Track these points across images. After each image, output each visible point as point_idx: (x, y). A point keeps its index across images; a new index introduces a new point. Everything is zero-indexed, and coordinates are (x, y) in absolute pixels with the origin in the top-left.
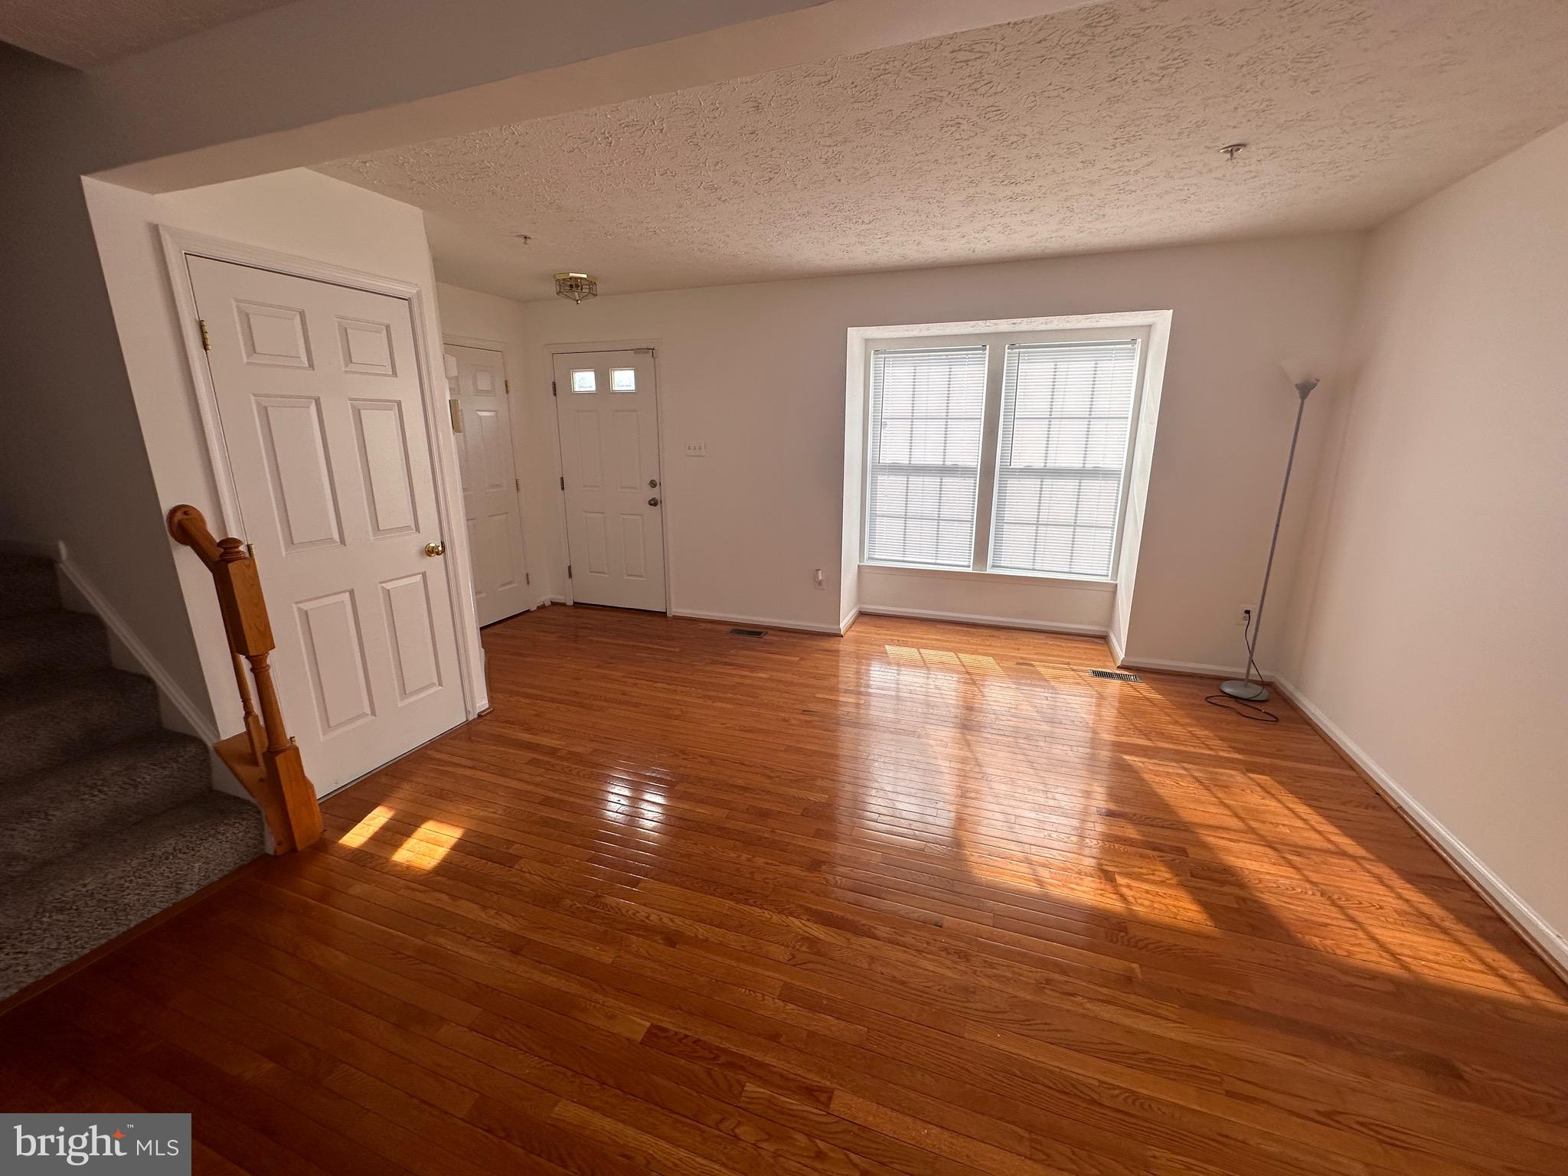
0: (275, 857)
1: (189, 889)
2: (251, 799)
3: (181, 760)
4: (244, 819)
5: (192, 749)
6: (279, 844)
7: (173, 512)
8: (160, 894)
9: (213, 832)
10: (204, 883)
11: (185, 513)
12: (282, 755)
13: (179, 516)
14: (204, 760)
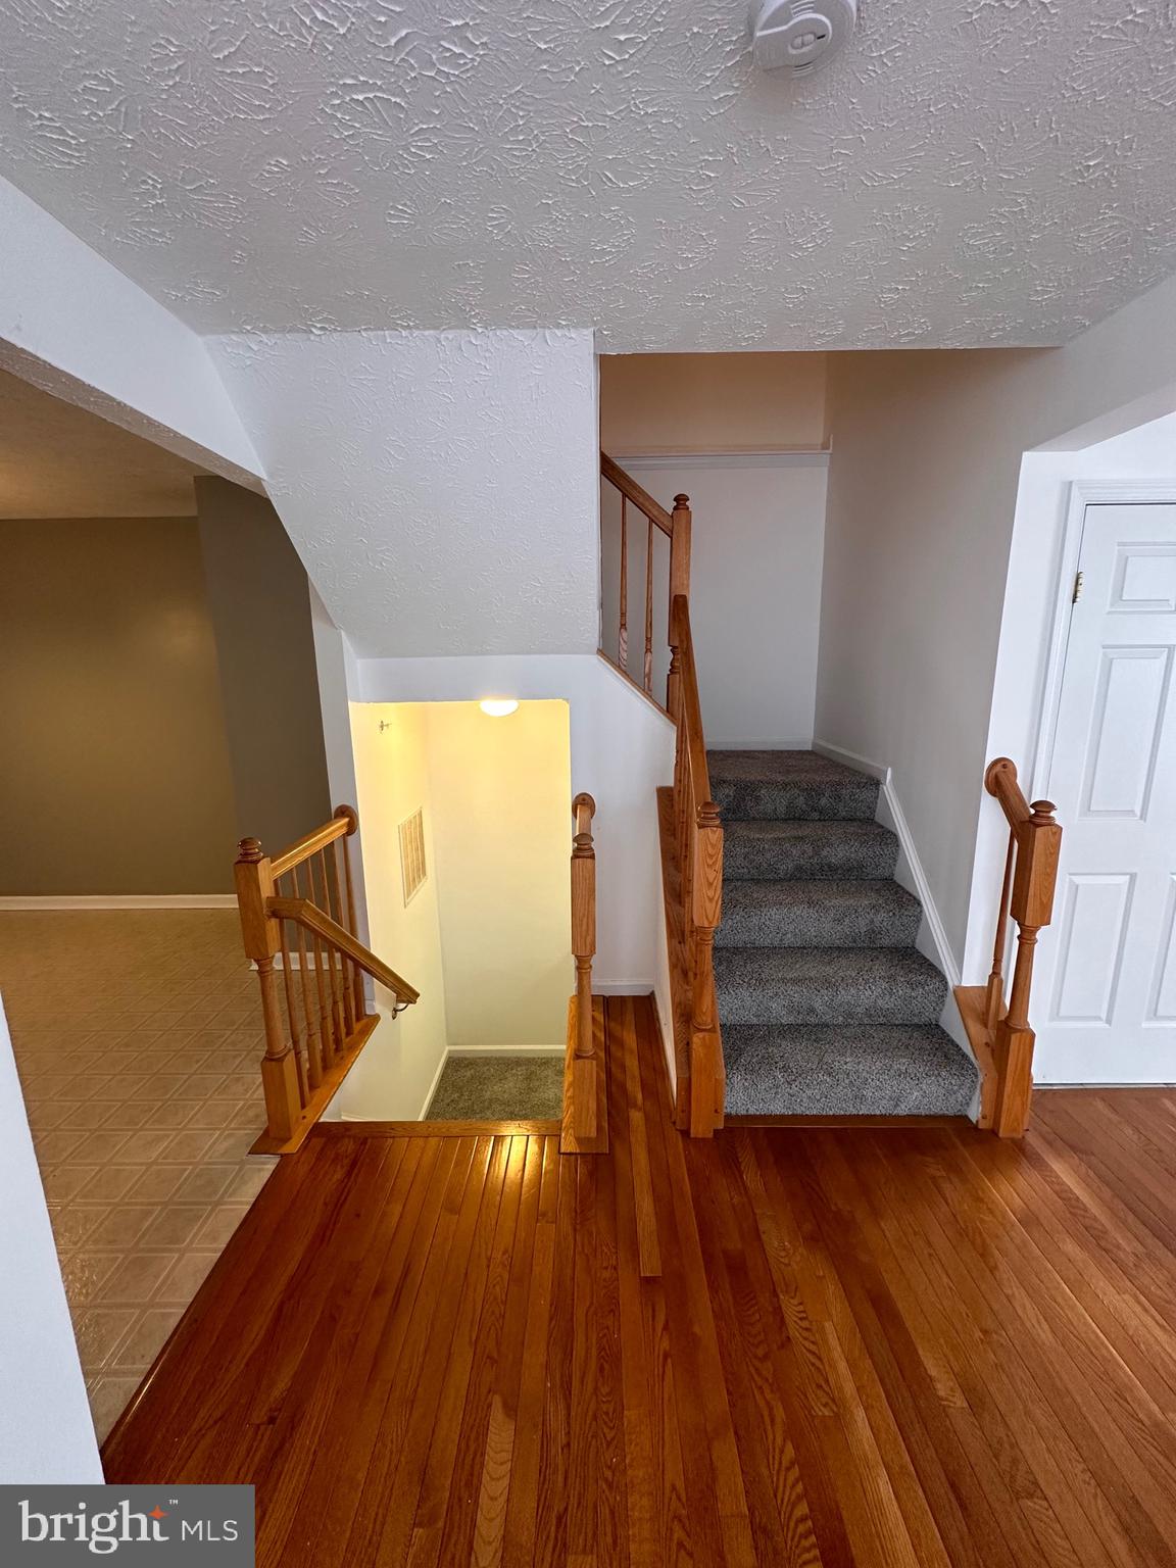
0: (975, 1128)
1: (903, 1110)
2: (972, 1057)
3: (926, 988)
4: (963, 1075)
5: (936, 983)
6: (984, 1117)
7: (995, 763)
8: (885, 1101)
9: (936, 1072)
10: (915, 1112)
11: (1004, 766)
12: (1018, 1034)
13: (999, 768)
14: (943, 996)
